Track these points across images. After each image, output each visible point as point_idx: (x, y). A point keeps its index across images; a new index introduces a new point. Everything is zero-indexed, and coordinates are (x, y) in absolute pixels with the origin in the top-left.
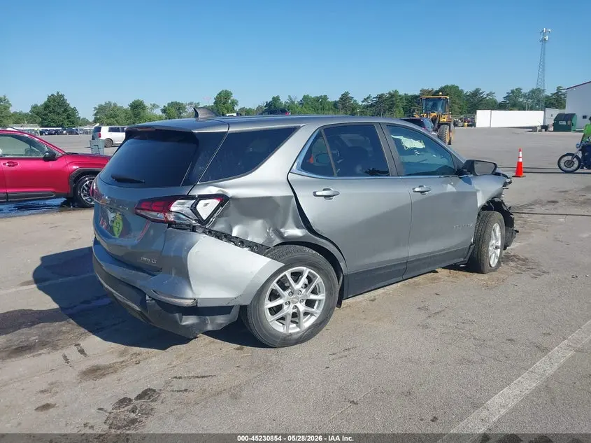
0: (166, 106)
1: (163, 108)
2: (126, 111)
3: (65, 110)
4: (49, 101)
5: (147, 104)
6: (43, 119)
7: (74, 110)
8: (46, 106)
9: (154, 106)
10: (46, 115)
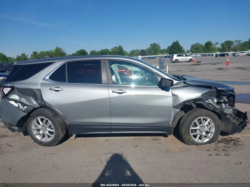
0: (224, 43)
1: (222, 44)
2: (203, 47)
3: (178, 48)
4: (173, 44)
5: (213, 43)
6: (170, 51)
7: (182, 47)
8: (172, 46)
9: (217, 43)
10: (171, 50)
